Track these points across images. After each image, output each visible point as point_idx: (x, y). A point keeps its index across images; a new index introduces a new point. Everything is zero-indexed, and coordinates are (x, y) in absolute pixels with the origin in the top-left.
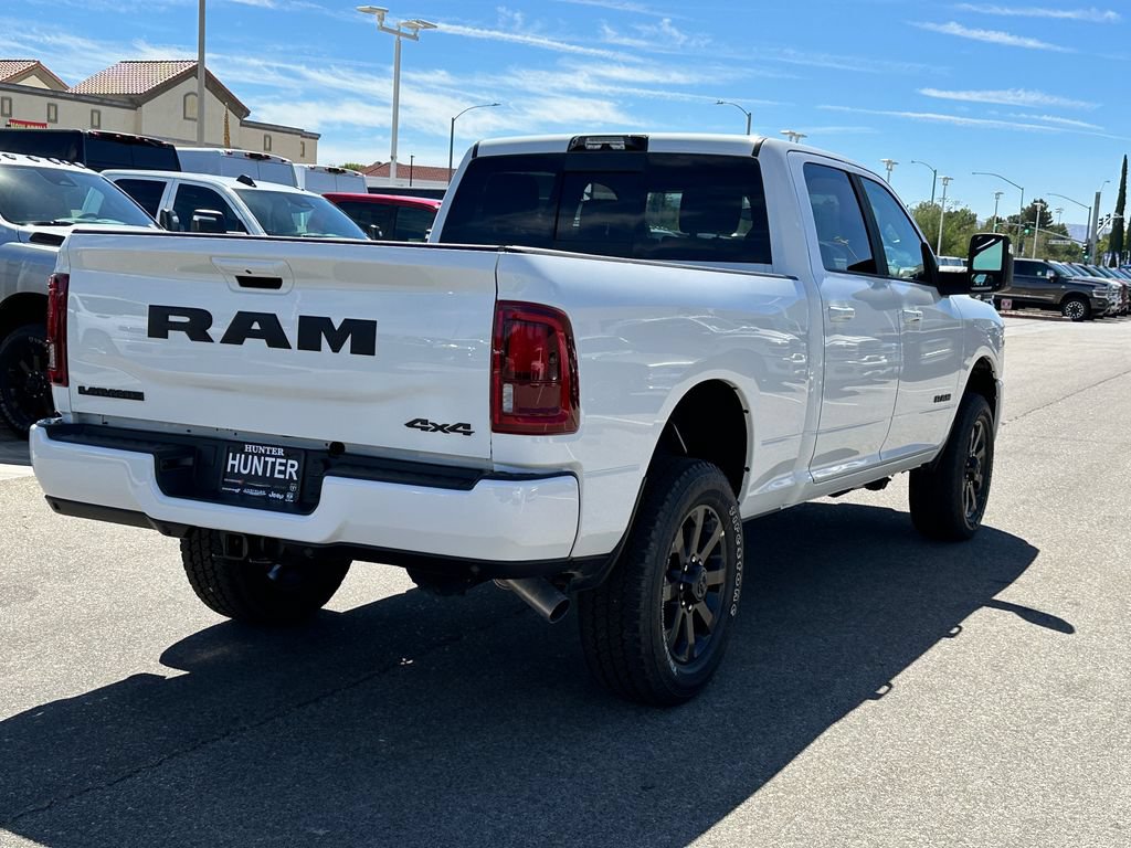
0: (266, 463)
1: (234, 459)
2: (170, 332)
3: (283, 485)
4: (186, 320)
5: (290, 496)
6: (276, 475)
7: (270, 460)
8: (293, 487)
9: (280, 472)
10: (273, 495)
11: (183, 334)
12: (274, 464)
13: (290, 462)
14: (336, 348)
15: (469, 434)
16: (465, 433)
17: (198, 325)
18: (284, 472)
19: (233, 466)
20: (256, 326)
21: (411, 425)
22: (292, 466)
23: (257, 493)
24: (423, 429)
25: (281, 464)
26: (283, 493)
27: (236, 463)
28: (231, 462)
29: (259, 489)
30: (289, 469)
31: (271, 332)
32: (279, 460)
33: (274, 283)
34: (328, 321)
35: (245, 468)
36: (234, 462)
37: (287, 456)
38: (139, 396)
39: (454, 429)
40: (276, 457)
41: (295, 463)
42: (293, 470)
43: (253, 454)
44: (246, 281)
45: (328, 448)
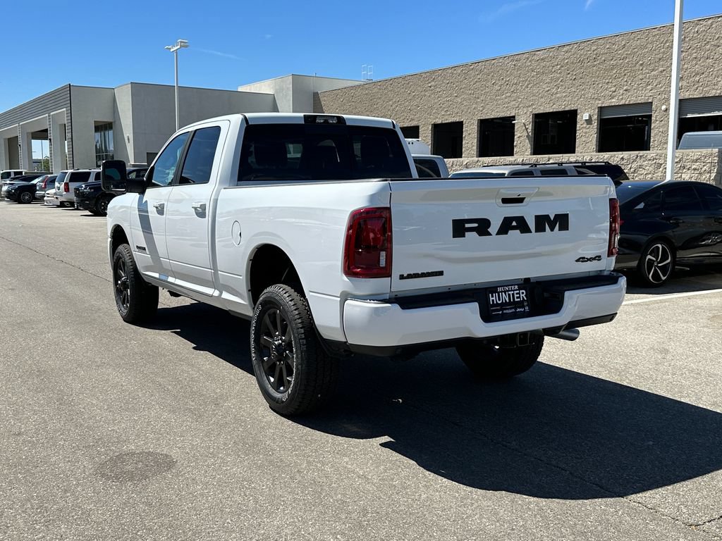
0: (509, 295)
1: (492, 297)
2: (466, 233)
3: (521, 304)
4: (476, 225)
5: (527, 308)
6: (516, 300)
7: (511, 293)
8: (526, 304)
9: (517, 298)
10: (518, 310)
11: (474, 234)
12: (513, 294)
13: (521, 291)
14: (552, 229)
15: (600, 260)
16: (598, 260)
17: (482, 227)
18: (519, 297)
19: (493, 300)
20: (514, 224)
21: (578, 261)
22: (523, 293)
23: (510, 311)
24: (582, 261)
25: (517, 294)
26: (523, 307)
27: (494, 298)
28: (491, 299)
29: (511, 309)
30: (521, 295)
31: (522, 225)
32: (515, 292)
33: (520, 200)
34: (548, 216)
35: (499, 300)
36: (493, 298)
37: (519, 289)
38: (441, 273)
39: (594, 259)
40: (514, 291)
41: (524, 291)
42: (523, 295)
43: (502, 292)
44: (505, 201)
45: (522, 282)
